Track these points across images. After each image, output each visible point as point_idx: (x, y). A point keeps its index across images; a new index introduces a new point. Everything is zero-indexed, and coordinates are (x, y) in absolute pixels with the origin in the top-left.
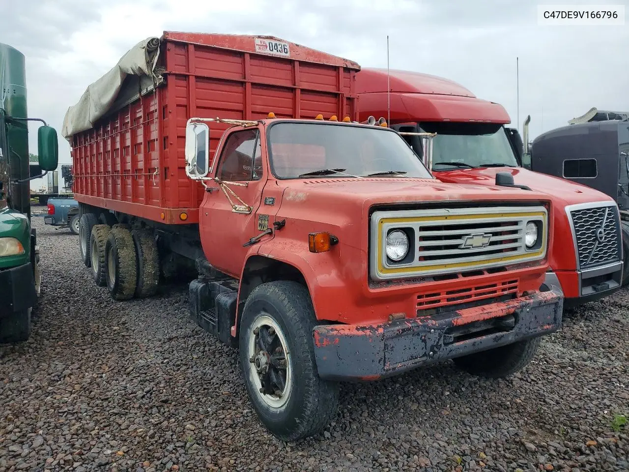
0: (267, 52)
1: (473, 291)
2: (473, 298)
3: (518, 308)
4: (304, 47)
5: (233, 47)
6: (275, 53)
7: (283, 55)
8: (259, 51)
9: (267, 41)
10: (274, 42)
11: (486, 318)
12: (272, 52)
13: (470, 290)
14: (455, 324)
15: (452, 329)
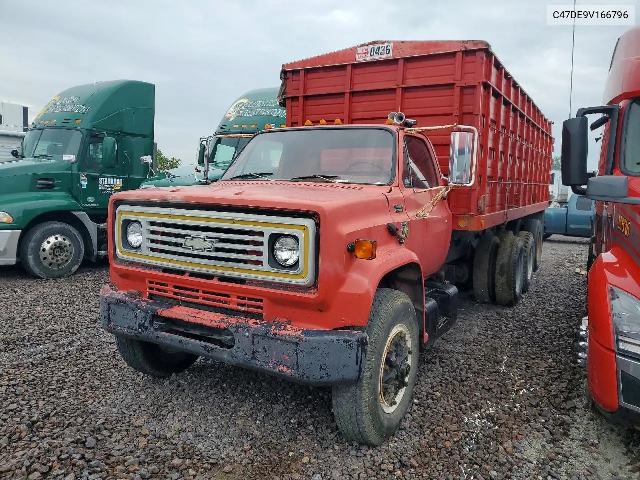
0: (368, 58)
1: (201, 294)
2: (200, 301)
3: (232, 327)
4: (411, 42)
5: (334, 64)
6: (376, 57)
7: (385, 57)
8: (359, 59)
9: (369, 48)
10: (376, 47)
11: (191, 321)
12: (373, 58)
13: (198, 291)
14: (159, 313)
15: (156, 317)
